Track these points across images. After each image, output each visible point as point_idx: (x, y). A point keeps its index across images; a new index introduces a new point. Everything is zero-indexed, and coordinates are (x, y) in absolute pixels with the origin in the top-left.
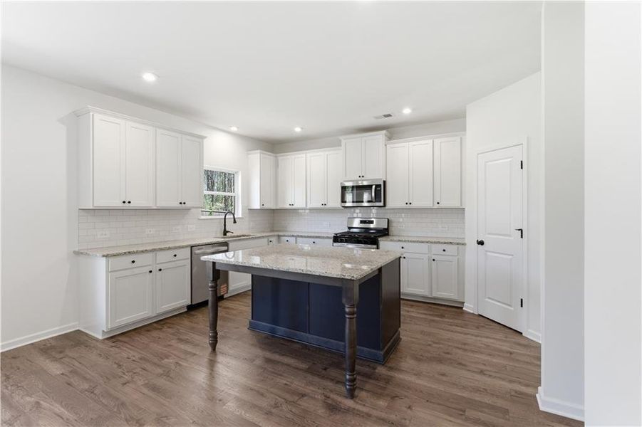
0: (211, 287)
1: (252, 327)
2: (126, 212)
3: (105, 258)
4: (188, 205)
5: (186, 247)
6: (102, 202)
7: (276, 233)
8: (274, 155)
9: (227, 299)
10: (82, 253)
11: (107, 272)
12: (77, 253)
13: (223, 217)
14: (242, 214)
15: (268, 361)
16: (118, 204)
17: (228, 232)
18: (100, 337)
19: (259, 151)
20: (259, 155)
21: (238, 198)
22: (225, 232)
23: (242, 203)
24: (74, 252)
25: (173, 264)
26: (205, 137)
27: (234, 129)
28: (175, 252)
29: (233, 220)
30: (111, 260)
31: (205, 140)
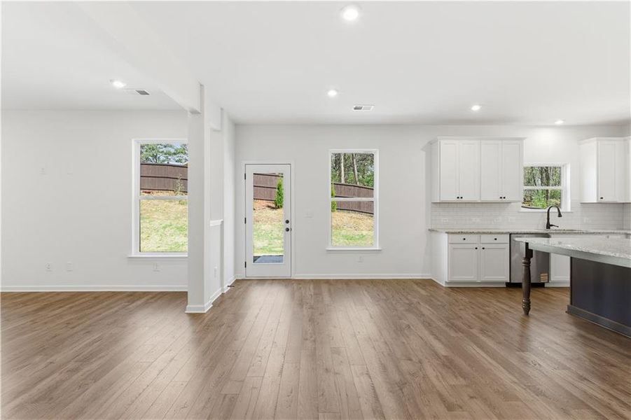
0: (525, 263)
1: (570, 311)
2: (459, 204)
3: (446, 234)
4: (507, 199)
5: (506, 233)
6: (445, 198)
7: (626, 231)
8: (622, 138)
9: (548, 288)
10: (433, 231)
11: (449, 243)
12: (431, 230)
13: (547, 210)
14: (572, 208)
15: (581, 336)
16: (454, 199)
17: (552, 225)
18: (444, 285)
19: (595, 138)
20: (595, 142)
21: (566, 192)
22: (549, 226)
23: (571, 197)
24: (429, 230)
25: (493, 246)
26: (524, 138)
27: (559, 122)
28: (496, 236)
29: (557, 214)
30: (450, 235)
31: (524, 141)
